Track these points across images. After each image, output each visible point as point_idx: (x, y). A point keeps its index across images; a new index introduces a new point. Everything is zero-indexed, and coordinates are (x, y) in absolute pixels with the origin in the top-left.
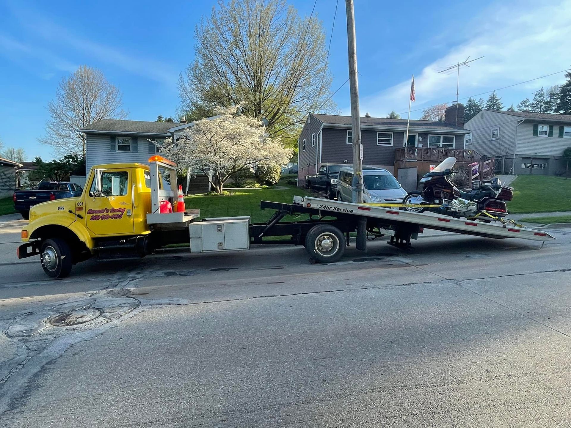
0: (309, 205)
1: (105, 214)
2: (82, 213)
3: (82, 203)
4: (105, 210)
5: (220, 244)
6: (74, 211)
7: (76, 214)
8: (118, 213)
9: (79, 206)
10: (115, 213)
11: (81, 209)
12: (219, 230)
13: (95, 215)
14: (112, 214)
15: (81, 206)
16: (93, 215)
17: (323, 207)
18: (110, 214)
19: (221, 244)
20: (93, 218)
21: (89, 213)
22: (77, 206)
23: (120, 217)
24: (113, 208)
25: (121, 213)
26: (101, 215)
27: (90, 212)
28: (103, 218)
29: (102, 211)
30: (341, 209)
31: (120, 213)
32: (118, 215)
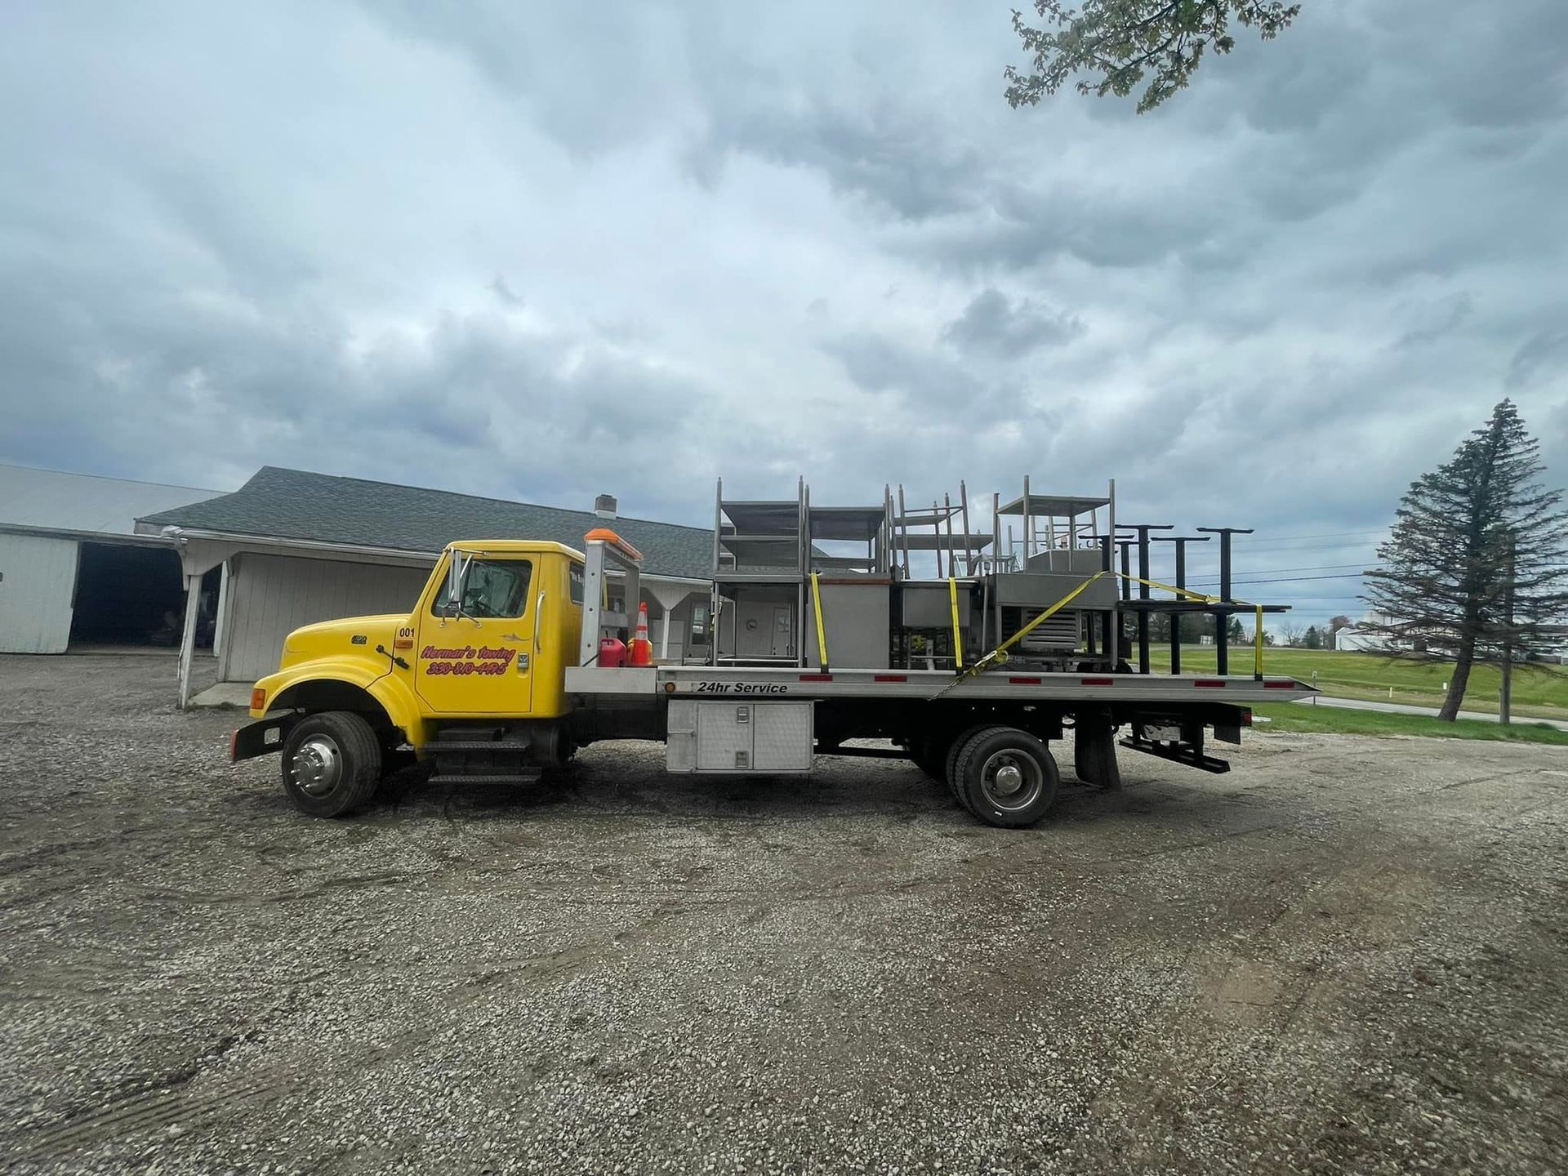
0: (670, 687)
1: (464, 660)
2: (408, 657)
3: (413, 631)
4: (466, 651)
5: (742, 753)
6: (389, 649)
7: (393, 658)
8: (495, 660)
9: (405, 638)
10: (489, 661)
11: (407, 645)
12: (743, 718)
13: (439, 660)
14: (482, 661)
15: (410, 638)
16: (435, 660)
17: (708, 689)
18: (477, 662)
19: (744, 756)
20: (434, 670)
21: (425, 655)
22: (399, 638)
23: (500, 670)
24: (485, 647)
25: (503, 661)
26: (453, 662)
27: (429, 652)
28: (459, 670)
29: (458, 654)
30: (755, 687)
31: (501, 661)
32: (495, 665)
